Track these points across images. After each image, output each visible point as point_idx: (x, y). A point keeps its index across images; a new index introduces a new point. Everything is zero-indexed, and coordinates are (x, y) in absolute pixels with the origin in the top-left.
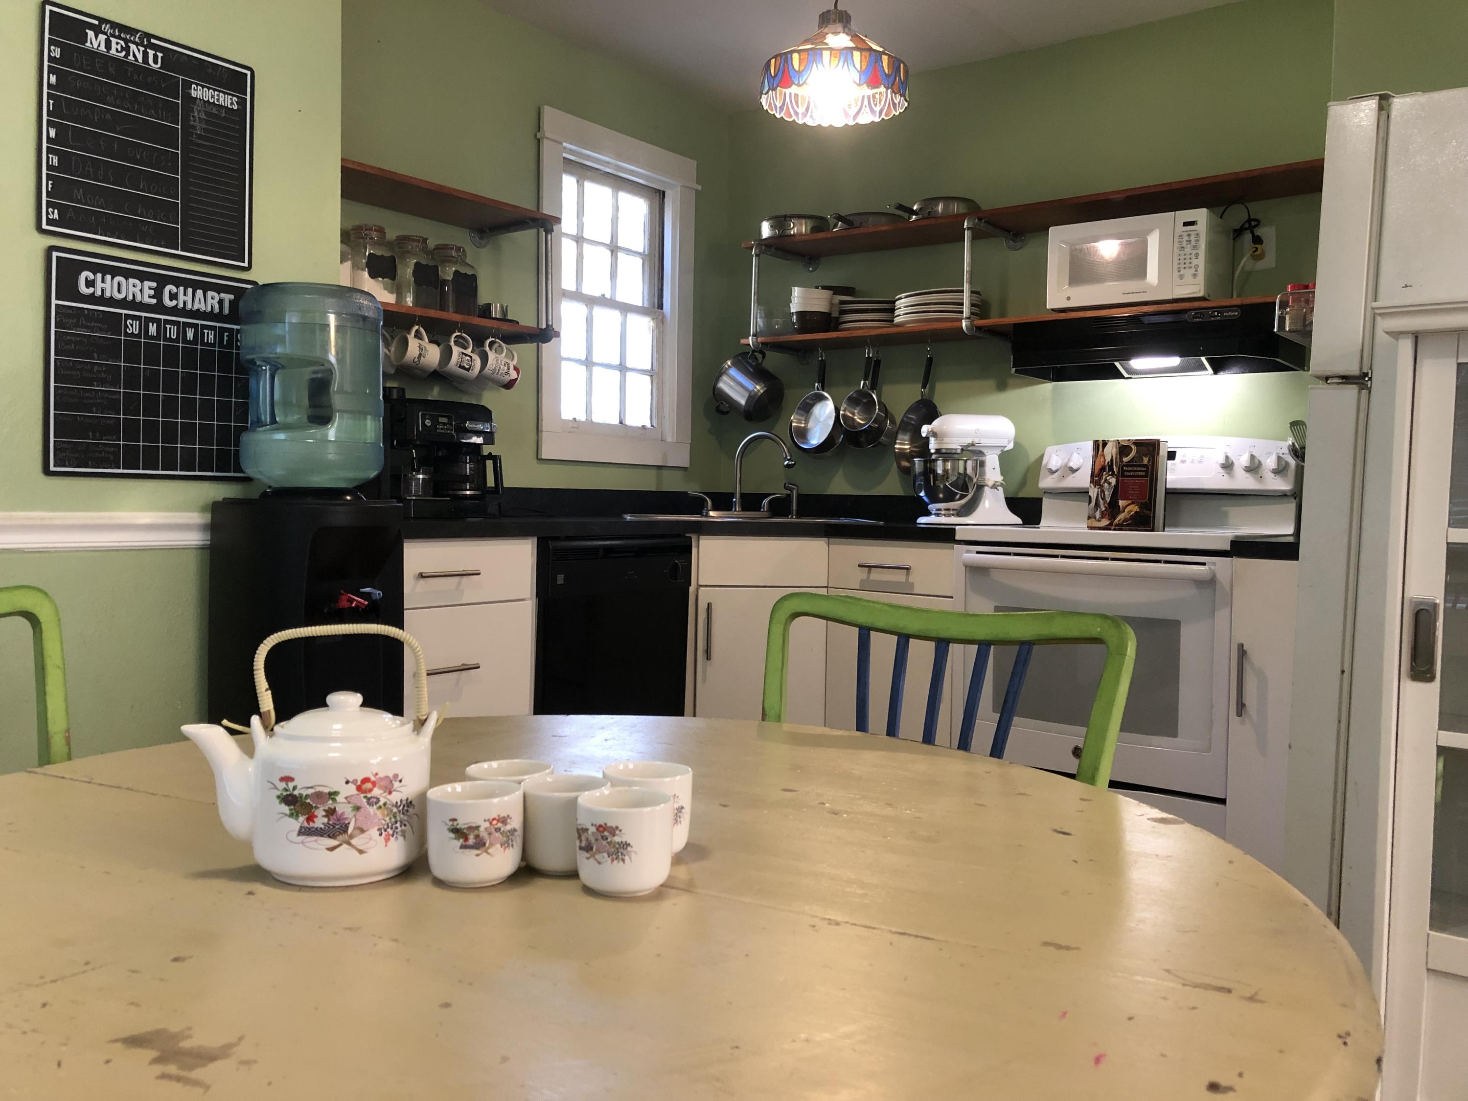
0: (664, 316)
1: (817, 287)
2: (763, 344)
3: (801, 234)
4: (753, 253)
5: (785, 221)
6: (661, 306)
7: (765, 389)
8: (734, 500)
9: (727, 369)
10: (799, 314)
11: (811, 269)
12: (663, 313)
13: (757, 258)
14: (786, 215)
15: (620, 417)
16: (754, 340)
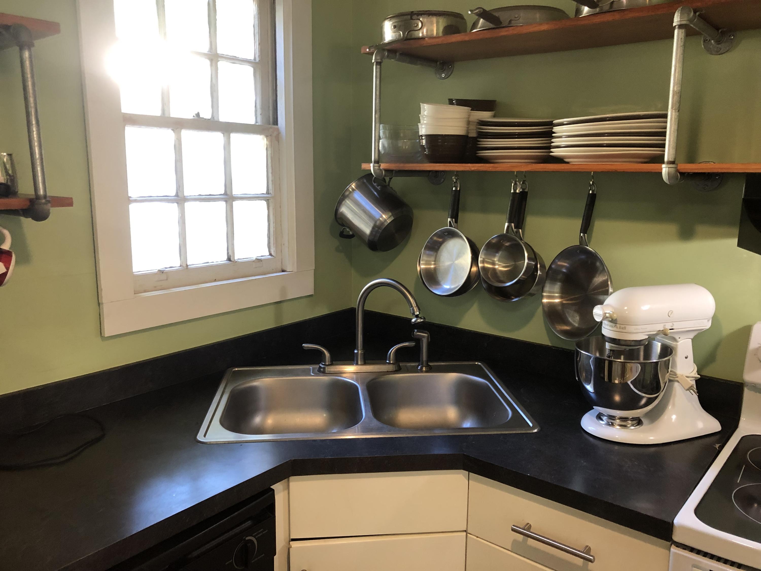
0: (279, 133)
1: (451, 102)
2: (386, 170)
3: (432, 38)
4: (373, 61)
5: (412, 19)
6: (275, 122)
7: (392, 218)
8: (356, 351)
9: (350, 192)
10: (431, 138)
11: (443, 75)
12: (278, 129)
13: (378, 67)
14: (413, 12)
15: (228, 253)
16: (377, 168)
